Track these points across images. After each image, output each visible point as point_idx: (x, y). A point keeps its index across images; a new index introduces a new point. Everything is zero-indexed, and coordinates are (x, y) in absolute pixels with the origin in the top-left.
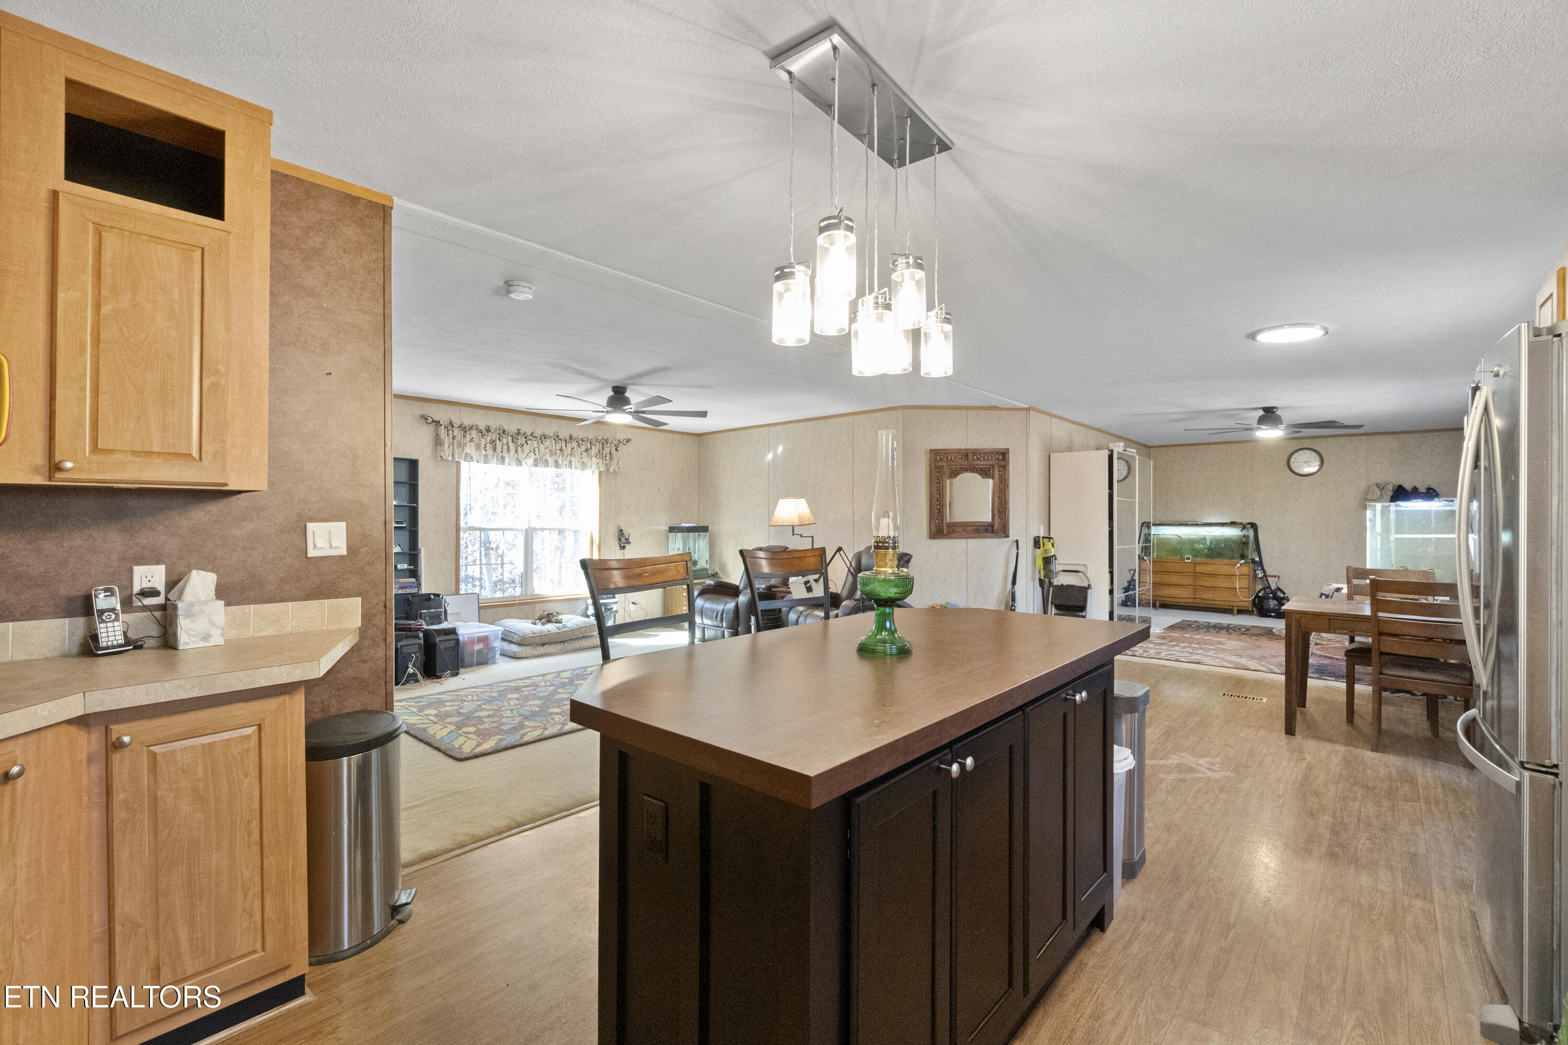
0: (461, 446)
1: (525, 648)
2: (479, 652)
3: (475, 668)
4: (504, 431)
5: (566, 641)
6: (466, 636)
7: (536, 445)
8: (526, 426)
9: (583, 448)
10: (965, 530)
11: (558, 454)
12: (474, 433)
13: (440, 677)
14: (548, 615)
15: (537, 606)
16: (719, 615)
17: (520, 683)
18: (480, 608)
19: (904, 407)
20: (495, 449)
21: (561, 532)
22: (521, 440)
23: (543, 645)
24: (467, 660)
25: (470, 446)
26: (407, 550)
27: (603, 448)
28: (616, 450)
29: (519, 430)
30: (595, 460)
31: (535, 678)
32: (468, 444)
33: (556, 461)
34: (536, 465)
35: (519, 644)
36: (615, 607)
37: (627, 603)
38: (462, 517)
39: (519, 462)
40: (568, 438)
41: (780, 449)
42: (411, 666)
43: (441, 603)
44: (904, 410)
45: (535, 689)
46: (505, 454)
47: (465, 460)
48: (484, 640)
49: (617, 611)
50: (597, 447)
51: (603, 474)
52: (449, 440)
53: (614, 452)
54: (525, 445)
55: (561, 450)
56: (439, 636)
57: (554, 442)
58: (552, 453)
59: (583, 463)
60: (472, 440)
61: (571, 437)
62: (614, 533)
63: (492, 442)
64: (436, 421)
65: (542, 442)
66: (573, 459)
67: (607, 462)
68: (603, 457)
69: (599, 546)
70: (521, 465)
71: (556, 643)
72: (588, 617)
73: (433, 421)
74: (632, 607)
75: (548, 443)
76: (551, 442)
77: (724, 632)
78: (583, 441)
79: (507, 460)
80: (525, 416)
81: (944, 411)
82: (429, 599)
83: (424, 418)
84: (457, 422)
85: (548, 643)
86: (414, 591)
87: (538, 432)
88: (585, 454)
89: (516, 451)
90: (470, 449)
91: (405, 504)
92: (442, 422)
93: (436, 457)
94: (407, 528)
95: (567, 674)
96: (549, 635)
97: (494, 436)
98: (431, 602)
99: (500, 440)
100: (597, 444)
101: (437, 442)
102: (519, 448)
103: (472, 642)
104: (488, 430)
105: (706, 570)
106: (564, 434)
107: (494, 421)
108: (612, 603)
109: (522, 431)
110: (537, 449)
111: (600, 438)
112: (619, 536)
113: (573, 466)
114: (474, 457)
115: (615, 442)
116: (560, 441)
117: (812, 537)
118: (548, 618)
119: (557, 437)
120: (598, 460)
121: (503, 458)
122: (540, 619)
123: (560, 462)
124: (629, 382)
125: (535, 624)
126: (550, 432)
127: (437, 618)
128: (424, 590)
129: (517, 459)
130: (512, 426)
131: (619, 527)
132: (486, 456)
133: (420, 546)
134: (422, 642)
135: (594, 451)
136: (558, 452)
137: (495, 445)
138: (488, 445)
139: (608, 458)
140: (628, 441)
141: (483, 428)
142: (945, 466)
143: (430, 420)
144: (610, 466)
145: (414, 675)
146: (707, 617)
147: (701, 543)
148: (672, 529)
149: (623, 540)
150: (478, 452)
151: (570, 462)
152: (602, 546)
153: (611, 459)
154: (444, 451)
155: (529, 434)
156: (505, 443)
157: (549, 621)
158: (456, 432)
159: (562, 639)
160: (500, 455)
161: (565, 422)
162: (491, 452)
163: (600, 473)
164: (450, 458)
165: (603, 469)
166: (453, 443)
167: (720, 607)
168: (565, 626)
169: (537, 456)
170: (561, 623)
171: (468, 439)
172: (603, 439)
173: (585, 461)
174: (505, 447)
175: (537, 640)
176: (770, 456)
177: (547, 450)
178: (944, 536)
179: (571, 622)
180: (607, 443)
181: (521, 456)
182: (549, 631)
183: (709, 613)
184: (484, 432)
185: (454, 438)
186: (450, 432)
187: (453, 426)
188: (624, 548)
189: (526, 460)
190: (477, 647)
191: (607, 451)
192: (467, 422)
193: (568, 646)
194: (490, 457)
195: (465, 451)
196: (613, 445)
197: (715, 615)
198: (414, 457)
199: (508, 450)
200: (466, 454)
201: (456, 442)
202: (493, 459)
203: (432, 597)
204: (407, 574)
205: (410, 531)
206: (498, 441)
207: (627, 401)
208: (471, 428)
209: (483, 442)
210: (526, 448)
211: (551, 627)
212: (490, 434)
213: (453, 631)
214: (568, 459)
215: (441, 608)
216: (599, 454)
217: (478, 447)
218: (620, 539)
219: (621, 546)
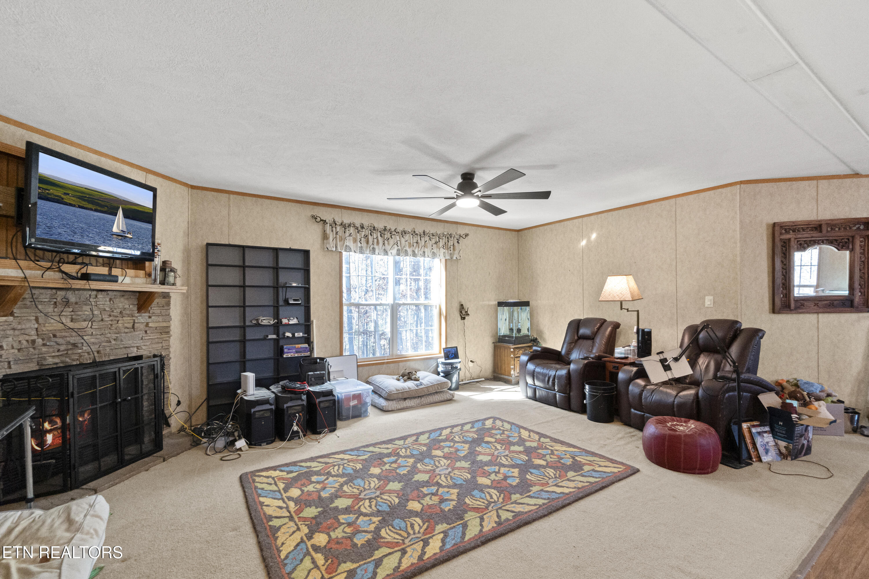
0: (342, 239)
1: (391, 403)
2: (354, 407)
3: (351, 421)
4: (374, 227)
5: (423, 396)
6: (343, 395)
7: (398, 239)
8: (391, 224)
9: (433, 241)
10: (816, 305)
11: (415, 246)
12: (352, 230)
13: (320, 433)
14: (409, 373)
15: (401, 364)
16: (551, 380)
17: (383, 450)
18: (358, 366)
19: (741, 182)
20: (368, 242)
21: (417, 305)
22: (387, 235)
23: (405, 399)
24: (344, 413)
25: (349, 240)
26: (302, 321)
27: (448, 241)
28: (458, 242)
29: (385, 227)
30: (442, 251)
31: (397, 442)
32: (348, 238)
33: (413, 251)
34: (398, 254)
35: (386, 399)
36: (459, 366)
37: (467, 361)
38: (345, 295)
39: (386, 253)
40: (422, 233)
41: (594, 236)
42: (295, 424)
43: (325, 366)
44: (742, 185)
45: (395, 462)
46: (376, 246)
47: (346, 251)
48: (358, 397)
49: (460, 369)
50: (444, 240)
51: (448, 261)
52: (333, 234)
53: (456, 244)
54: (390, 238)
55: (417, 243)
56: (318, 397)
57: (412, 236)
58: (410, 245)
59: (434, 253)
60: (350, 235)
61: (424, 232)
62: (456, 306)
63: (366, 236)
64: (322, 220)
65: (403, 237)
66: (426, 250)
67: (452, 252)
68: (448, 248)
69: (446, 317)
70: (387, 255)
71: (415, 398)
72: (438, 374)
73: (321, 220)
74: (471, 364)
75: (407, 237)
76: (410, 236)
77: (555, 394)
78: (433, 235)
79: (377, 251)
80: (390, 216)
81: (789, 183)
82: (316, 363)
83: (314, 217)
84: (338, 221)
85: (408, 398)
86: (308, 354)
87: (400, 229)
88: (435, 246)
89: (384, 244)
90: (349, 242)
91: (300, 285)
92: (327, 221)
93: (324, 249)
94: (303, 304)
95: (424, 439)
96: (410, 391)
97: (368, 232)
98: (317, 366)
99: (371, 235)
100: (444, 238)
101: (324, 237)
102: (386, 242)
103: (348, 398)
104: (362, 227)
105: (528, 336)
106: (419, 230)
107: (366, 220)
108: (457, 363)
109: (388, 228)
110: (399, 242)
111: (445, 233)
112: (460, 309)
113: (426, 256)
114: (352, 248)
115: (457, 237)
116: (416, 236)
117: (638, 311)
118: (408, 376)
119: (414, 233)
120: (444, 251)
121: (374, 249)
122: (403, 376)
123: (416, 252)
124: (477, 166)
125: (398, 380)
126: (409, 229)
127: (321, 380)
128: (316, 355)
129: (384, 249)
130: (380, 223)
131: (460, 302)
132: (361, 248)
133: (312, 318)
134: (305, 403)
135: (441, 244)
136: (415, 244)
137: (368, 239)
138: (363, 239)
139: (452, 249)
140: (467, 235)
141: (358, 225)
142: (792, 239)
143: (318, 219)
144: (454, 254)
145: (297, 432)
146: (538, 379)
147: (522, 314)
148: (501, 304)
149: (463, 312)
150: (355, 244)
151: (424, 252)
152: (448, 317)
153: (454, 249)
154: (329, 243)
155: (393, 230)
156: (375, 237)
157: (410, 379)
158: (338, 228)
159: (420, 395)
160: (372, 246)
161: (419, 221)
162: (365, 244)
163: (446, 260)
164: (334, 249)
165: (448, 257)
166: (336, 237)
167: (552, 373)
168: (421, 384)
169: (399, 248)
170: (418, 381)
171: (347, 234)
172: (448, 234)
173: (435, 251)
174: (376, 240)
175: (400, 396)
176: (584, 243)
177: (407, 243)
178: (791, 310)
179: (426, 379)
180: (451, 237)
181: (387, 247)
182: (409, 388)
183: (541, 377)
184: (359, 228)
185: (337, 233)
186: (334, 229)
187: (336, 224)
188: (464, 318)
189: (391, 251)
190: (353, 403)
191: (451, 243)
192: (347, 221)
193: (424, 400)
194: (364, 249)
195: (345, 244)
196: (455, 239)
197: (547, 379)
198: (306, 248)
199: (378, 243)
200: (346, 246)
201: (338, 236)
202: (366, 250)
203: (318, 360)
204: (303, 340)
205: (305, 306)
206: (370, 236)
207: (475, 186)
208: (349, 225)
209: (359, 237)
210: (392, 241)
211: (410, 384)
212: (364, 230)
213: (330, 393)
214: (422, 250)
215: (324, 370)
216: (446, 246)
217: (355, 241)
218: (461, 312)
219: (462, 317)
